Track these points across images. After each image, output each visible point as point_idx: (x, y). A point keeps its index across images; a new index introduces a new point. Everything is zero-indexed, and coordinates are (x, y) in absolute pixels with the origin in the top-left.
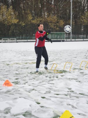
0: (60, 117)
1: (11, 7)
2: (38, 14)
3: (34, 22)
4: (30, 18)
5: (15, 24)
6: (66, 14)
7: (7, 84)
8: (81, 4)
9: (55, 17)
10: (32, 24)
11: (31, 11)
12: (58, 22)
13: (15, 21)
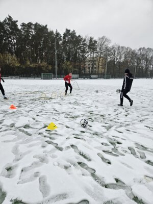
0: (47, 126)
1: (15, 55)
2: (34, 61)
3: (32, 66)
4: (29, 63)
5: (18, 67)
6: (52, 62)
7: (12, 107)
8: (62, 57)
9: (46, 63)
10: (30, 67)
11: (29, 58)
12: (48, 67)
13: (18, 65)
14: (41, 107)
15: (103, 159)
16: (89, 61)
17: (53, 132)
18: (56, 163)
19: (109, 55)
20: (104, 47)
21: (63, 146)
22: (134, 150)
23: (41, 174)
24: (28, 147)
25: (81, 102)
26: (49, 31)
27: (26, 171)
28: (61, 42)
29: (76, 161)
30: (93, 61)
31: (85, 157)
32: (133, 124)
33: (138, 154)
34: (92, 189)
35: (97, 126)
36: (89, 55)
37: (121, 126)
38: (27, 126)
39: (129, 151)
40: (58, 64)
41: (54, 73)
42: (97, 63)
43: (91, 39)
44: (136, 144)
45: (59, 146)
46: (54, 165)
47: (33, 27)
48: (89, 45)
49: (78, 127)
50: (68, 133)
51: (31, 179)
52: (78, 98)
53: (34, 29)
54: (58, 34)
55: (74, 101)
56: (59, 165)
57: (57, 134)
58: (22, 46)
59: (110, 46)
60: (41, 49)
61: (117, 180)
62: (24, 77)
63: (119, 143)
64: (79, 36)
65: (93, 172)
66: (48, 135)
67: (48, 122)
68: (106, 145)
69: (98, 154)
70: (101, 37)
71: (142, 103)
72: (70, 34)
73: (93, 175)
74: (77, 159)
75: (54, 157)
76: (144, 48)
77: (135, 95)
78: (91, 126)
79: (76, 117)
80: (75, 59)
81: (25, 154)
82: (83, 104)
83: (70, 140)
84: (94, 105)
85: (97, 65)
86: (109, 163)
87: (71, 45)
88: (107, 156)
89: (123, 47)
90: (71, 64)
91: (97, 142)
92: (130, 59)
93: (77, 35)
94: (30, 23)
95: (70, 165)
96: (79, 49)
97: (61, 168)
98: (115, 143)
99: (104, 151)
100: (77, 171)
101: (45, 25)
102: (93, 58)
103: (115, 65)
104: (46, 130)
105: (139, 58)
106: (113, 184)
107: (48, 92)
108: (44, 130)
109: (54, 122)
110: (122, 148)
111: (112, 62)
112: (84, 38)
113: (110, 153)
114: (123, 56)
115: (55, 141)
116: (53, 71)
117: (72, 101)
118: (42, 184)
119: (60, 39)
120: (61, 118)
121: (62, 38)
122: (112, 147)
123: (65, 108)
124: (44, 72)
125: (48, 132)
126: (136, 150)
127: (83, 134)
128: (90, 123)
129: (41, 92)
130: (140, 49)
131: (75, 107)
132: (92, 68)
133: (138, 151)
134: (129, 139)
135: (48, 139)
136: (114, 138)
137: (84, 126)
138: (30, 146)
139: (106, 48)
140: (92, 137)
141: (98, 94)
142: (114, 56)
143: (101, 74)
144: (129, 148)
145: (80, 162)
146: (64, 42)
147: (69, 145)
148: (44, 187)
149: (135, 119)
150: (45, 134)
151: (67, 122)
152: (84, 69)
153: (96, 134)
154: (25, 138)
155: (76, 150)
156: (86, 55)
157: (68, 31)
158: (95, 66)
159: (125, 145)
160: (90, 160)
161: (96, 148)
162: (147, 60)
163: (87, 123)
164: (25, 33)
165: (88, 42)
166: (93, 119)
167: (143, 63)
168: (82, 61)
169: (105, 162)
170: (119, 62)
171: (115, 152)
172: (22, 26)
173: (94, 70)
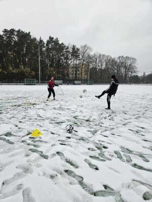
0: (31, 133)
2: (17, 66)
3: (14, 71)
4: (11, 68)
6: (36, 68)
8: (45, 63)
9: (29, 69)
10: (12, 73)
11: (11, 64)
12: (31, 73)
14: (24, 114)
15: (90, 164)
16: (73, 68)
17: (38, 139)
18: (41, 173)
19: (91, 62)
20: (86, 55)
21: (49, 154)
22: (120, 154)
23: (25, 187)
24: (10, 157)
25: (66, 107)
26: (32, 38)
27: (7, 184)
28: (44, 49)
29: (63, 169)
30: (76, 67)
31: (72, 164)
32: (117, 128)
33: (124, 158)
34: (81, 198)
35: (82, 131)
36: (72, 62)
37: (106, 130)
38: (8, 134)
39: (116, 155)
40: (42, 70)
41: (38, 79)
42: (80, 69)
43: (74, 46)
44: (122, 147)
45: (44, 154)
46: (39, 175)
47: (16, 33)
48: (72, 53)
49: (64, 133)
50: (53, 139)
51: (13, 193)
52: (62, 103)
53: (16, 36)
54: (41, 41)
55: (59, 106)
56: (44, 174)
57: (41, 141)
58: (3, 52)
59: (92, 53)
60: (24, 55)
61: (106, 187)
62: (5, 83)
63: (105, 147)
64: (62, 44)
65: (81, 179)
66: (32, 143)
67: (31, 129)
68: (93, 150)
69: (85, 160)
70: (83, 45)
71: (123, 107)
72: (54, 42)
73: (81, 183)
74: (64, 166)
75: (38, 166)
76: (123, 56)
77: (116, 100)
78: (76, 132)
79: (62, 123)
80: (59, 65)
81: (6, 165)
82: (68, 109)
83: (56, 146)
84: (78, 110)
85: (80, 71)
86: (97, 169)
87: (54, 52)
88: (94, 162)
89: (103, 55)
90: (54, 70)
91: (83, 147)
92: (110, 66)
93: (60, 43)
94: (12, 29)
95: (57, 173)
96: (62, 56)
97: (47, 177)
98: (101, 147)
99: (91, 157)
100: (64, 180)
101: (28, 32)
102: (76, 65)
103: (97, 72)
104: (30, 138)
105: (118, 66)
106: (101, 191)
107: (31, 98)
108: (27, 137)
109: (38, 129)
110: (108, 152)
111: (95, 69)
112: (67, 45)
113: (97, 158)
114: (104, 63)
115: (39, 149)
116: (36, 77)
117: (57, 107)
118: (26, 198)
119: (43, 46)
120: (45, 124)
121: (45, 45)
122: (99, 151)
123: (50, 113)
124: (27, 77)
125: (32, 139)
126: (122, 153)
127: (69, 140)
128: (75, 128)
129: (24, 98)
130: (119, 57)
131: (60, 112)
132: (76, 74)
133: (124, 155)
134: (115, 144)
135: (32, 147)
136: (100, 142)
137: (70, 131)
138: (12, 155)
139: (89, 55)
140: (78, 143)
141: (82, 99)
142: (96, 63)
143: (84, 80)
144: (115, 152)
145: (67, 169)
146: (48, 49)
147: (55, 153)
148: (28, 200)
149: (118, 122)
150: (29, 142)
151: (52, 128)
152: (68, 75)
153: (82, 139)
154: (7, 147)
155: (62, 157)
156: (70, 62)
157: (51, 38)
158: (78, 72)
159: (111, 149)
160: (77, 167)
161: (83, 153)
162: (125, 67)
163: (73, 128)
164: (7, 39)
165: (70, 50)
166: (79, 124)
167: (123, 70)
168: (65, 68)
169: (92, 168)
170: (101, 69)
171: (102, 157)
172: (4, 32)
173: (78, 76)
